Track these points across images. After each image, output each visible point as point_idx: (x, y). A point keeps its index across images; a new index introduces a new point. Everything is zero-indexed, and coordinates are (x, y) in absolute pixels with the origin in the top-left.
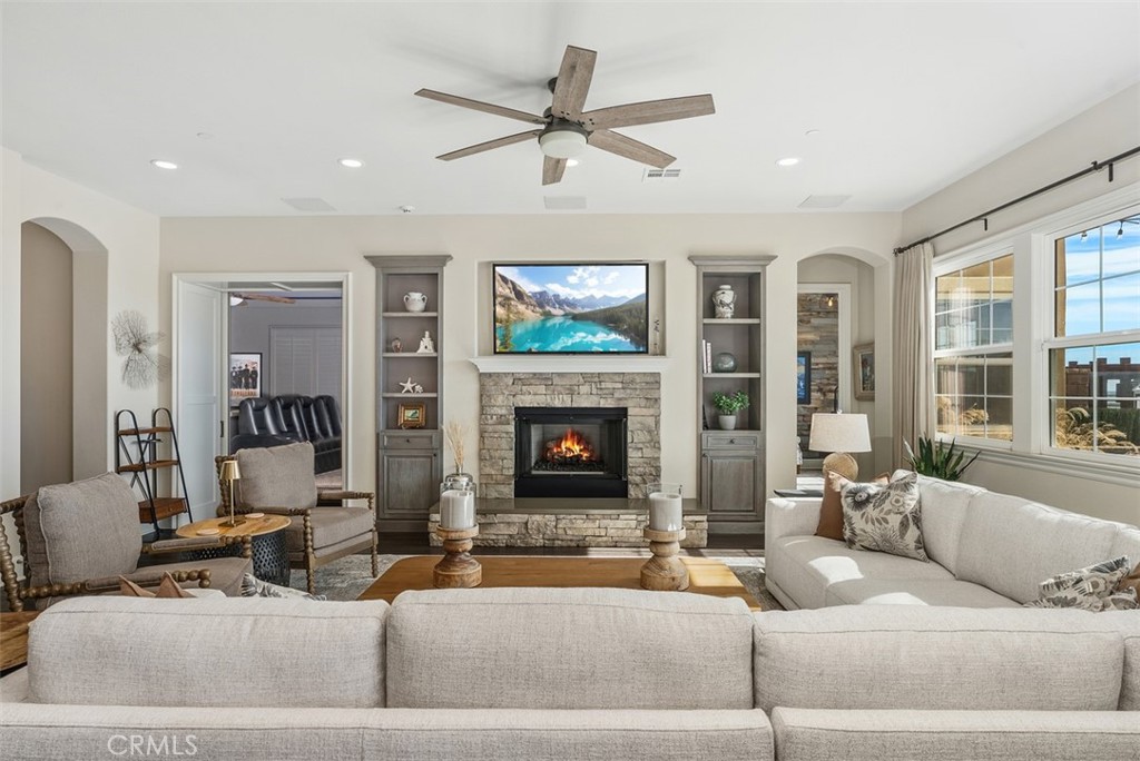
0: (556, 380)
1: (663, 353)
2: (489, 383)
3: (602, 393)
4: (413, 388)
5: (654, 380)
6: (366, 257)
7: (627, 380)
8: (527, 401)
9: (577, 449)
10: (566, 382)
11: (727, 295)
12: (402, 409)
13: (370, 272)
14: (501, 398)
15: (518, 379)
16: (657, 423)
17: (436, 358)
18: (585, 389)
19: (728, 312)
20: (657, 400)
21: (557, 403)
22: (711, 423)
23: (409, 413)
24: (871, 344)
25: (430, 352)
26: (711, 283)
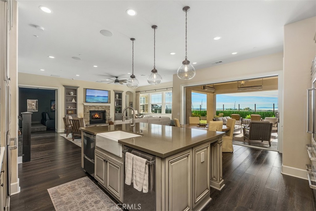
0: (96, 107)
1: (110, 103)
2: (85, 107)
3: (103, 108)
4: (71, 108)
5: (109, 107)
6: (63, 86)
7: (106, 107)
8: (92, 110)
9: (97, 116)
10: (97, 107)
11: (117, 96)
12: (68, 111)
13: (64, 88)
14: (88, 109)
15: (90, 106)
16: (110, 112)
17: (76, 103)
18: (100, 108)
19: (117, 98)
20: (110, 109)
21: (96, 110)
22: (116, 112)
23: (70, 112)
24: (132, 102)
25: (75, 102)
26: (116, 94)
